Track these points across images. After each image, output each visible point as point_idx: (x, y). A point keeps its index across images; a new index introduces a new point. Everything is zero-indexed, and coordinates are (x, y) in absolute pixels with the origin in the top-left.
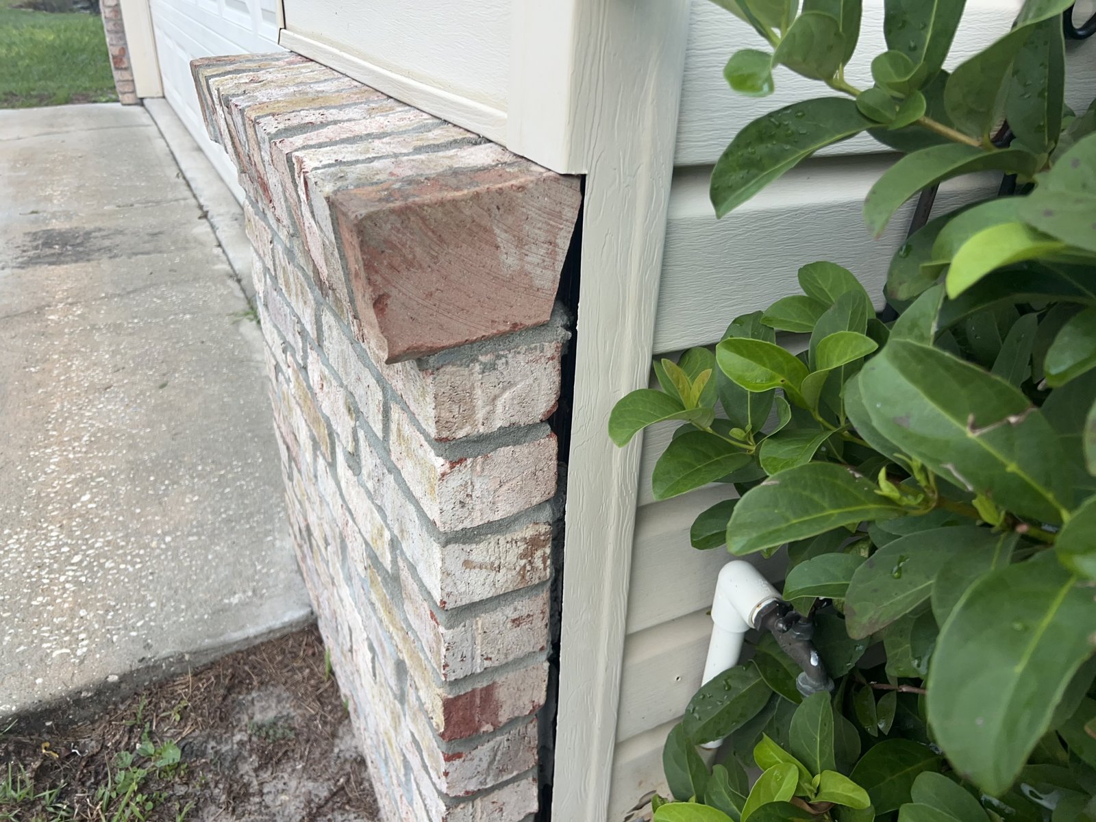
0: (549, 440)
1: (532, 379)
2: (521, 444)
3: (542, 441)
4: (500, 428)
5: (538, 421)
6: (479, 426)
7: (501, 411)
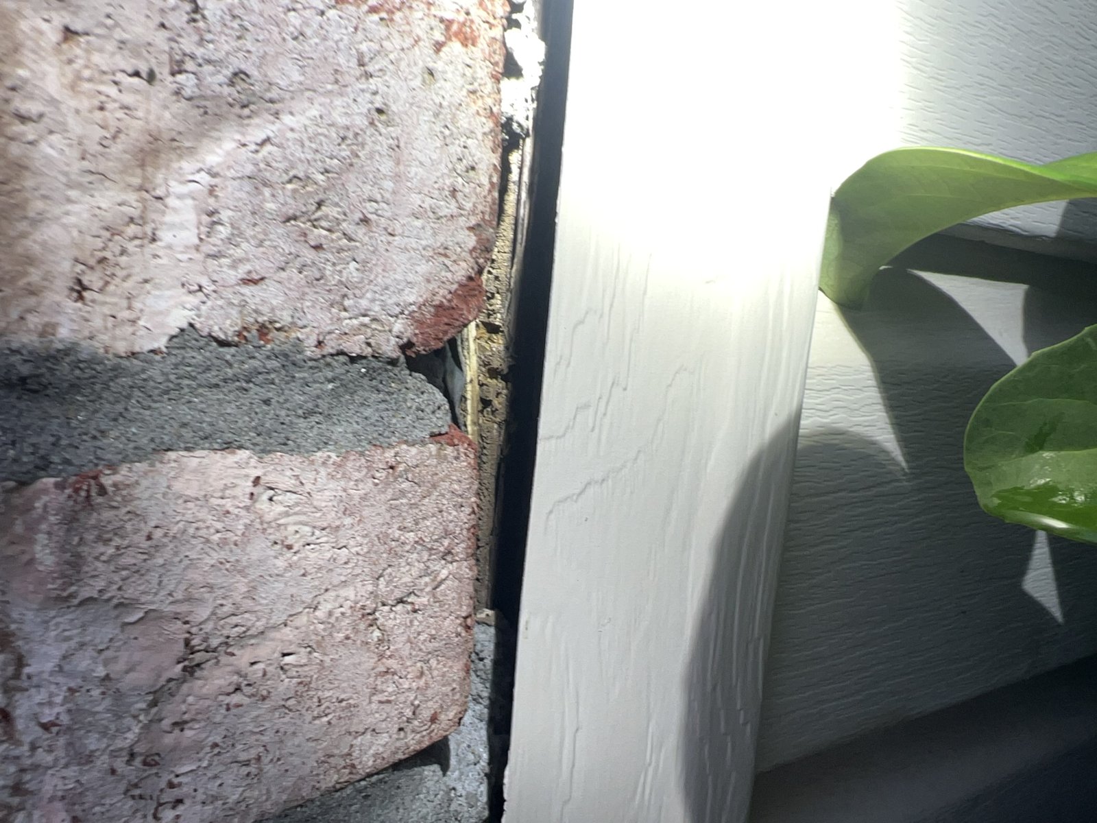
0: (441, 458)
1: (364, 105)
2: (298, 449)
3: (411, 454)
4: (186, 337)
5: (390, 348)
6: (51, 297)
7: (189, 236)
